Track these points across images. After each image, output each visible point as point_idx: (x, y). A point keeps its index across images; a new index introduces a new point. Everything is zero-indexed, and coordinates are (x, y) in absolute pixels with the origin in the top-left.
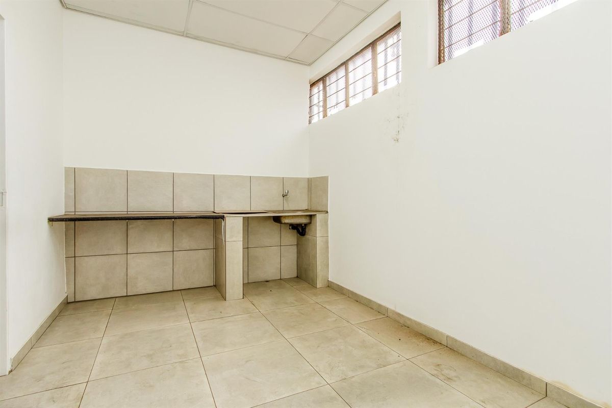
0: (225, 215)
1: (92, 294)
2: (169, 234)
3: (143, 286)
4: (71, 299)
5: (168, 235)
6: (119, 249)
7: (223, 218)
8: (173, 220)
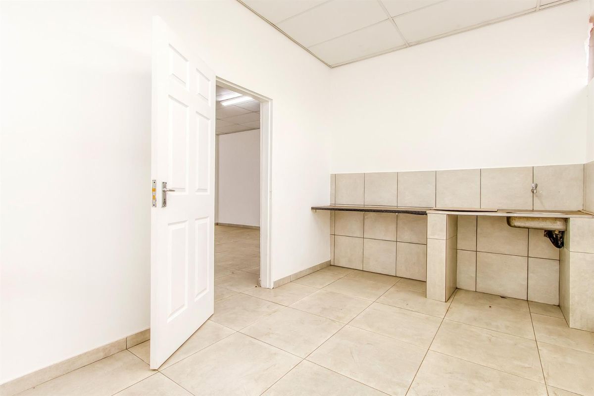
0: (427, 212)
1: (343, 263)
2: (394, 226)
3: (373, 267)
4: (332, 264)
5: (392, 227)
6: (358, 234)
7: (424, 213)
8: (397, 214)
